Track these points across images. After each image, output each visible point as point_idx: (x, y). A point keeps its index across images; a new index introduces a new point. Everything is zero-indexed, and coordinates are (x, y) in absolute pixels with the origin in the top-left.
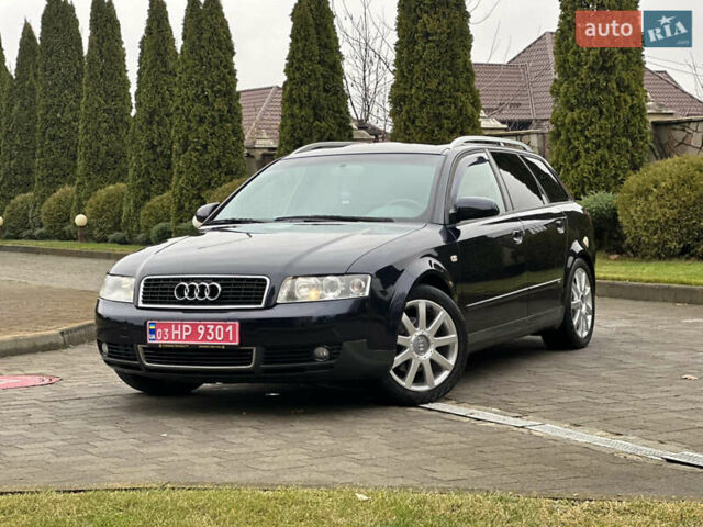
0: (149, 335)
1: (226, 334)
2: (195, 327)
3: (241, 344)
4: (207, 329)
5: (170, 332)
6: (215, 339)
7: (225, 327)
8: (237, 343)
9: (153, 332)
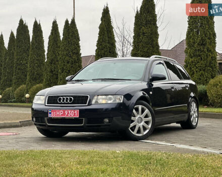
0: (49, 115)
1: (75, 114)
2: (64, 111)
3: (79, 117)
4: (68, 112)
5: (56, 113)
6: (71, 116)
7: (74, 111)
8: (78, 117)
9: (50, 113)
